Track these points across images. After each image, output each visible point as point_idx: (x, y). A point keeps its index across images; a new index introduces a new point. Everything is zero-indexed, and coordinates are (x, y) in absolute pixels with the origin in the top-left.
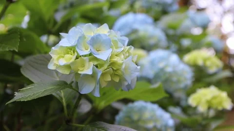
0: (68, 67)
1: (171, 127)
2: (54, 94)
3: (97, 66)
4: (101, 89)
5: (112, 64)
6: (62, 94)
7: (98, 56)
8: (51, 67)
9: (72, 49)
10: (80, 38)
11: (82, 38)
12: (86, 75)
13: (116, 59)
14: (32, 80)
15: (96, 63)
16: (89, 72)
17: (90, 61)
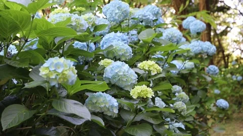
0: (46, 75)
1: (116, 107)
2: (42, 85)
3: (57, 75)
4: (58, 84)
5: (64, 74)
6: (47, 86)
7: (58, 71)
8: (40, 74)
9: (48, 68)
10: (51, 63)
11: (52, 63)
12: (53, 79)
13: (65, 72)
14: (34, 79)
15: (57, 74)
16: (54, 77)
17: (55, 72)
